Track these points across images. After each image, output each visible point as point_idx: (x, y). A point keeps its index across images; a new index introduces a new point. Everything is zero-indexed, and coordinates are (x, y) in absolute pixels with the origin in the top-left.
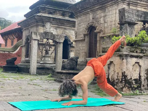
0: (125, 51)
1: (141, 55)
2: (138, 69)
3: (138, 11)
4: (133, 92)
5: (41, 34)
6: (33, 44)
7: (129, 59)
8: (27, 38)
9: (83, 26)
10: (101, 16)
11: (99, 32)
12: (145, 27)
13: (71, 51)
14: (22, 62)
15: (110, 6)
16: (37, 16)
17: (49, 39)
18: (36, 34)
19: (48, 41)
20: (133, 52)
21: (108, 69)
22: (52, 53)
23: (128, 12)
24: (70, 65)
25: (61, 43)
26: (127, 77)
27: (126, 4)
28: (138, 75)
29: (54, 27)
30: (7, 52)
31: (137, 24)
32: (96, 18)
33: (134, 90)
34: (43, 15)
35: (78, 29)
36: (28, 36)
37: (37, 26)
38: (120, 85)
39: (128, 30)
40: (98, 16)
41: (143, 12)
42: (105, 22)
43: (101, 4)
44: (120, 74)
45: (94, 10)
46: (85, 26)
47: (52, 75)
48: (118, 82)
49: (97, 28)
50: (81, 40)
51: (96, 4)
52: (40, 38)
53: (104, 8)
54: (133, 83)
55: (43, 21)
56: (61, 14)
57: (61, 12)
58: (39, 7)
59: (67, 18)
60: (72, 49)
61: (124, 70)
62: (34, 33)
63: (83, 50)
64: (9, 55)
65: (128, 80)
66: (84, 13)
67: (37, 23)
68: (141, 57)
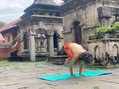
0: (106, 37)
1: (117, 39)
2: (116, 50)
3: (111, 8)
4: (114, 66)
5: (36, 31)
6: (31, 39)
7: (110, 43)
8: (25, 35)
9: (69, 22)
10: (83, 13)
11: (83, 26)
12: (117, 19)
13: (59, 41)
14: (21, 53)
15: (89, 6)
16: (32, 17)
17: (42, 34)
18: (32, 30)
19: (42, 35)
20: (112, 37)
21: (94, 51)
22: (46, 44)
23: (105, 10)
24: (63, 51)
25: (52, 36)
26: (109, 55)
27: (101, 3)
28: (117, 54)
29: (45, 24)
30: (8, 47)
31: (111, 17)
32: (79, 15)
33: (115, 64)
34: (36, 16)
35: (65, 25)
36: (25, 32)
37: (32, 24)
38: (105, 62)
39: (106, 22)
40: (81, 13)
41: (115, 8)
42: (86, 18)
43: (82, 4)
44: (105, 54)
45: (77, 9)
46: (71, 22)
47: (49, 60)
48: (103, 60)
49: (81, 22)
50: (69, 33)
51: (78, 5)
52: (36, 33)
53: (85, 7)
54: (113, 60)
55: (36, 21)
56: (49, 14)
57: (49, 12)
58: (32, 10)
59: (54, 17)
60: (60, 40)
61: (107, 51)
62: (31, 30)
63: (70, 39)
64: (10, 48)
65: (110, 58)
66: (69, 12)
67: (32, 22)
68: (117, 41)
